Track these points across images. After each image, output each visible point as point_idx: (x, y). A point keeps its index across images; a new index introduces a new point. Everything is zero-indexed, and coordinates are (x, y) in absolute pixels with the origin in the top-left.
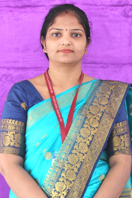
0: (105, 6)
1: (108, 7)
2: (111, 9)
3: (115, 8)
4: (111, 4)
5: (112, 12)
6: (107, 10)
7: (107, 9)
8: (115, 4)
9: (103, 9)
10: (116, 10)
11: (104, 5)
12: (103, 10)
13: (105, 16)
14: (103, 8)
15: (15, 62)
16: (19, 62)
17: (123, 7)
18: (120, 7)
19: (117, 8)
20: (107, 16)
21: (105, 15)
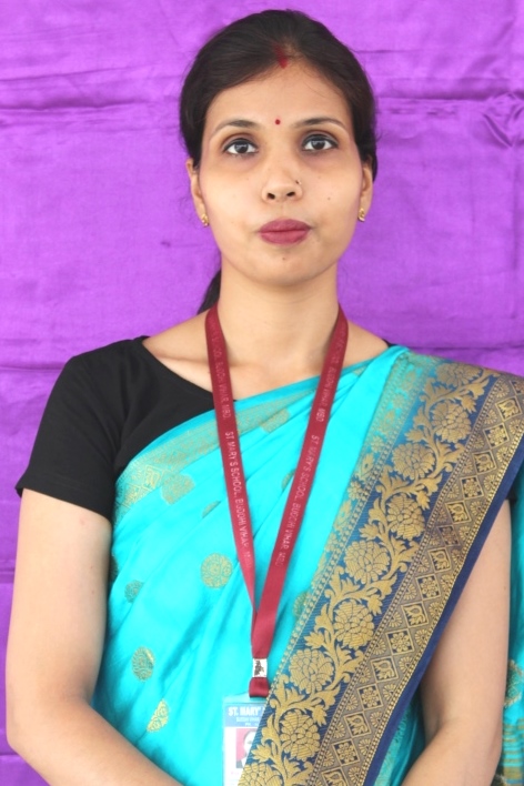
0: (403, 100)
1: (415, 103)
2: (429, 110)
3: (448, 106)
4: (429, 87)
5: (437, 123)
6: (412, 118)
7: (411, 112)
8: (446, 87)
9: (396, 111)
10: (453, 113)
11: (402, 95)
12: (395, 117)
13: (406, 141)
14: (395, 106)
15: (18, 342)
16: (34, 341)
17: (481, 104)
18: (469, 103)
19: (455, 107)
20: (415, 143)
21: (407, 137)
